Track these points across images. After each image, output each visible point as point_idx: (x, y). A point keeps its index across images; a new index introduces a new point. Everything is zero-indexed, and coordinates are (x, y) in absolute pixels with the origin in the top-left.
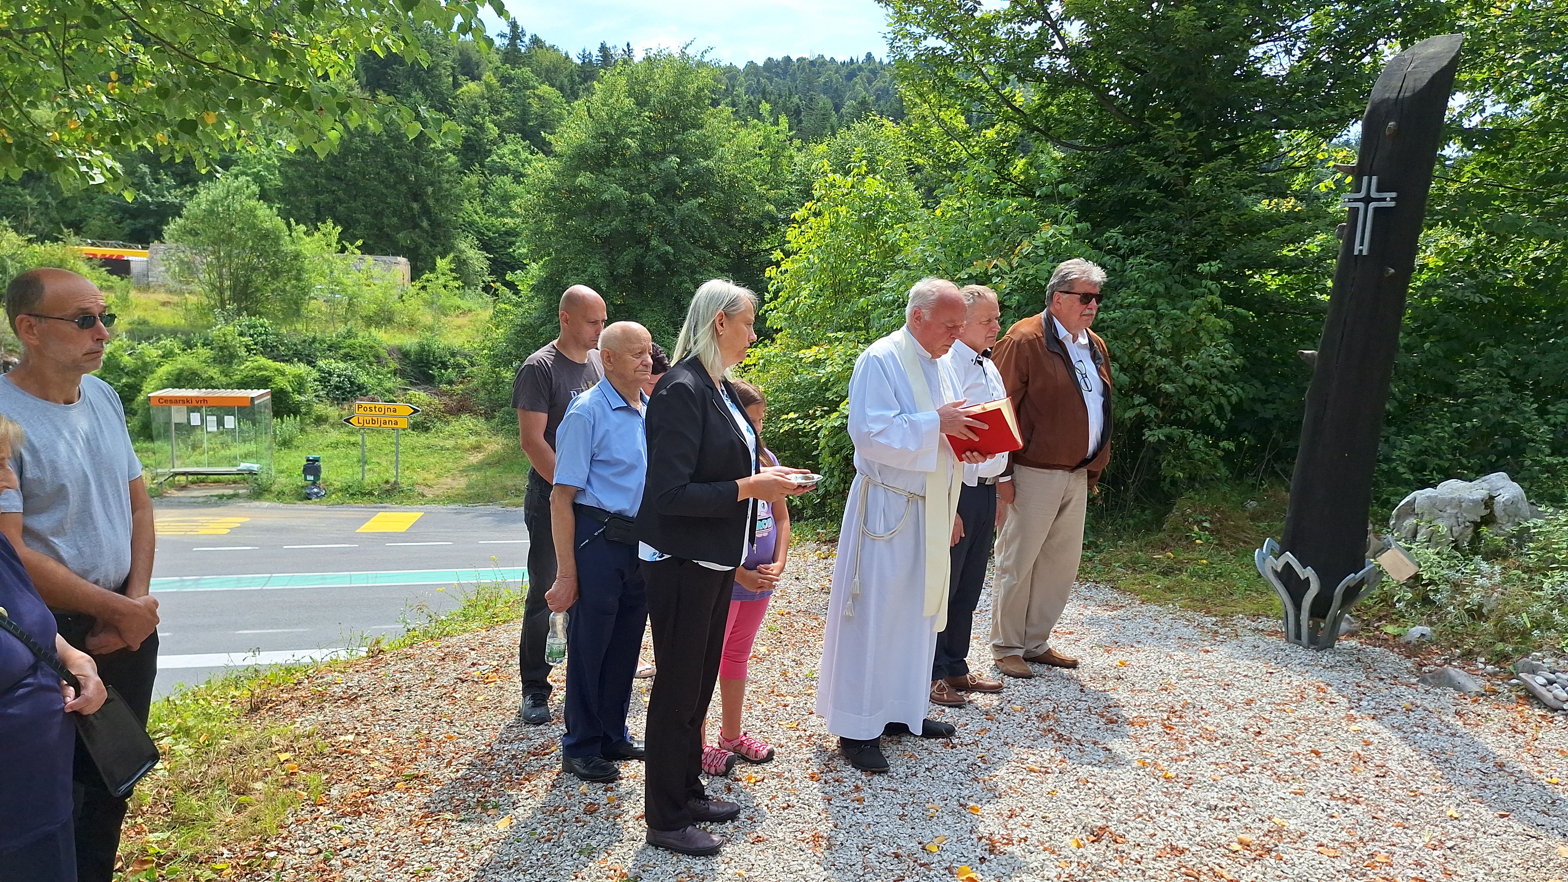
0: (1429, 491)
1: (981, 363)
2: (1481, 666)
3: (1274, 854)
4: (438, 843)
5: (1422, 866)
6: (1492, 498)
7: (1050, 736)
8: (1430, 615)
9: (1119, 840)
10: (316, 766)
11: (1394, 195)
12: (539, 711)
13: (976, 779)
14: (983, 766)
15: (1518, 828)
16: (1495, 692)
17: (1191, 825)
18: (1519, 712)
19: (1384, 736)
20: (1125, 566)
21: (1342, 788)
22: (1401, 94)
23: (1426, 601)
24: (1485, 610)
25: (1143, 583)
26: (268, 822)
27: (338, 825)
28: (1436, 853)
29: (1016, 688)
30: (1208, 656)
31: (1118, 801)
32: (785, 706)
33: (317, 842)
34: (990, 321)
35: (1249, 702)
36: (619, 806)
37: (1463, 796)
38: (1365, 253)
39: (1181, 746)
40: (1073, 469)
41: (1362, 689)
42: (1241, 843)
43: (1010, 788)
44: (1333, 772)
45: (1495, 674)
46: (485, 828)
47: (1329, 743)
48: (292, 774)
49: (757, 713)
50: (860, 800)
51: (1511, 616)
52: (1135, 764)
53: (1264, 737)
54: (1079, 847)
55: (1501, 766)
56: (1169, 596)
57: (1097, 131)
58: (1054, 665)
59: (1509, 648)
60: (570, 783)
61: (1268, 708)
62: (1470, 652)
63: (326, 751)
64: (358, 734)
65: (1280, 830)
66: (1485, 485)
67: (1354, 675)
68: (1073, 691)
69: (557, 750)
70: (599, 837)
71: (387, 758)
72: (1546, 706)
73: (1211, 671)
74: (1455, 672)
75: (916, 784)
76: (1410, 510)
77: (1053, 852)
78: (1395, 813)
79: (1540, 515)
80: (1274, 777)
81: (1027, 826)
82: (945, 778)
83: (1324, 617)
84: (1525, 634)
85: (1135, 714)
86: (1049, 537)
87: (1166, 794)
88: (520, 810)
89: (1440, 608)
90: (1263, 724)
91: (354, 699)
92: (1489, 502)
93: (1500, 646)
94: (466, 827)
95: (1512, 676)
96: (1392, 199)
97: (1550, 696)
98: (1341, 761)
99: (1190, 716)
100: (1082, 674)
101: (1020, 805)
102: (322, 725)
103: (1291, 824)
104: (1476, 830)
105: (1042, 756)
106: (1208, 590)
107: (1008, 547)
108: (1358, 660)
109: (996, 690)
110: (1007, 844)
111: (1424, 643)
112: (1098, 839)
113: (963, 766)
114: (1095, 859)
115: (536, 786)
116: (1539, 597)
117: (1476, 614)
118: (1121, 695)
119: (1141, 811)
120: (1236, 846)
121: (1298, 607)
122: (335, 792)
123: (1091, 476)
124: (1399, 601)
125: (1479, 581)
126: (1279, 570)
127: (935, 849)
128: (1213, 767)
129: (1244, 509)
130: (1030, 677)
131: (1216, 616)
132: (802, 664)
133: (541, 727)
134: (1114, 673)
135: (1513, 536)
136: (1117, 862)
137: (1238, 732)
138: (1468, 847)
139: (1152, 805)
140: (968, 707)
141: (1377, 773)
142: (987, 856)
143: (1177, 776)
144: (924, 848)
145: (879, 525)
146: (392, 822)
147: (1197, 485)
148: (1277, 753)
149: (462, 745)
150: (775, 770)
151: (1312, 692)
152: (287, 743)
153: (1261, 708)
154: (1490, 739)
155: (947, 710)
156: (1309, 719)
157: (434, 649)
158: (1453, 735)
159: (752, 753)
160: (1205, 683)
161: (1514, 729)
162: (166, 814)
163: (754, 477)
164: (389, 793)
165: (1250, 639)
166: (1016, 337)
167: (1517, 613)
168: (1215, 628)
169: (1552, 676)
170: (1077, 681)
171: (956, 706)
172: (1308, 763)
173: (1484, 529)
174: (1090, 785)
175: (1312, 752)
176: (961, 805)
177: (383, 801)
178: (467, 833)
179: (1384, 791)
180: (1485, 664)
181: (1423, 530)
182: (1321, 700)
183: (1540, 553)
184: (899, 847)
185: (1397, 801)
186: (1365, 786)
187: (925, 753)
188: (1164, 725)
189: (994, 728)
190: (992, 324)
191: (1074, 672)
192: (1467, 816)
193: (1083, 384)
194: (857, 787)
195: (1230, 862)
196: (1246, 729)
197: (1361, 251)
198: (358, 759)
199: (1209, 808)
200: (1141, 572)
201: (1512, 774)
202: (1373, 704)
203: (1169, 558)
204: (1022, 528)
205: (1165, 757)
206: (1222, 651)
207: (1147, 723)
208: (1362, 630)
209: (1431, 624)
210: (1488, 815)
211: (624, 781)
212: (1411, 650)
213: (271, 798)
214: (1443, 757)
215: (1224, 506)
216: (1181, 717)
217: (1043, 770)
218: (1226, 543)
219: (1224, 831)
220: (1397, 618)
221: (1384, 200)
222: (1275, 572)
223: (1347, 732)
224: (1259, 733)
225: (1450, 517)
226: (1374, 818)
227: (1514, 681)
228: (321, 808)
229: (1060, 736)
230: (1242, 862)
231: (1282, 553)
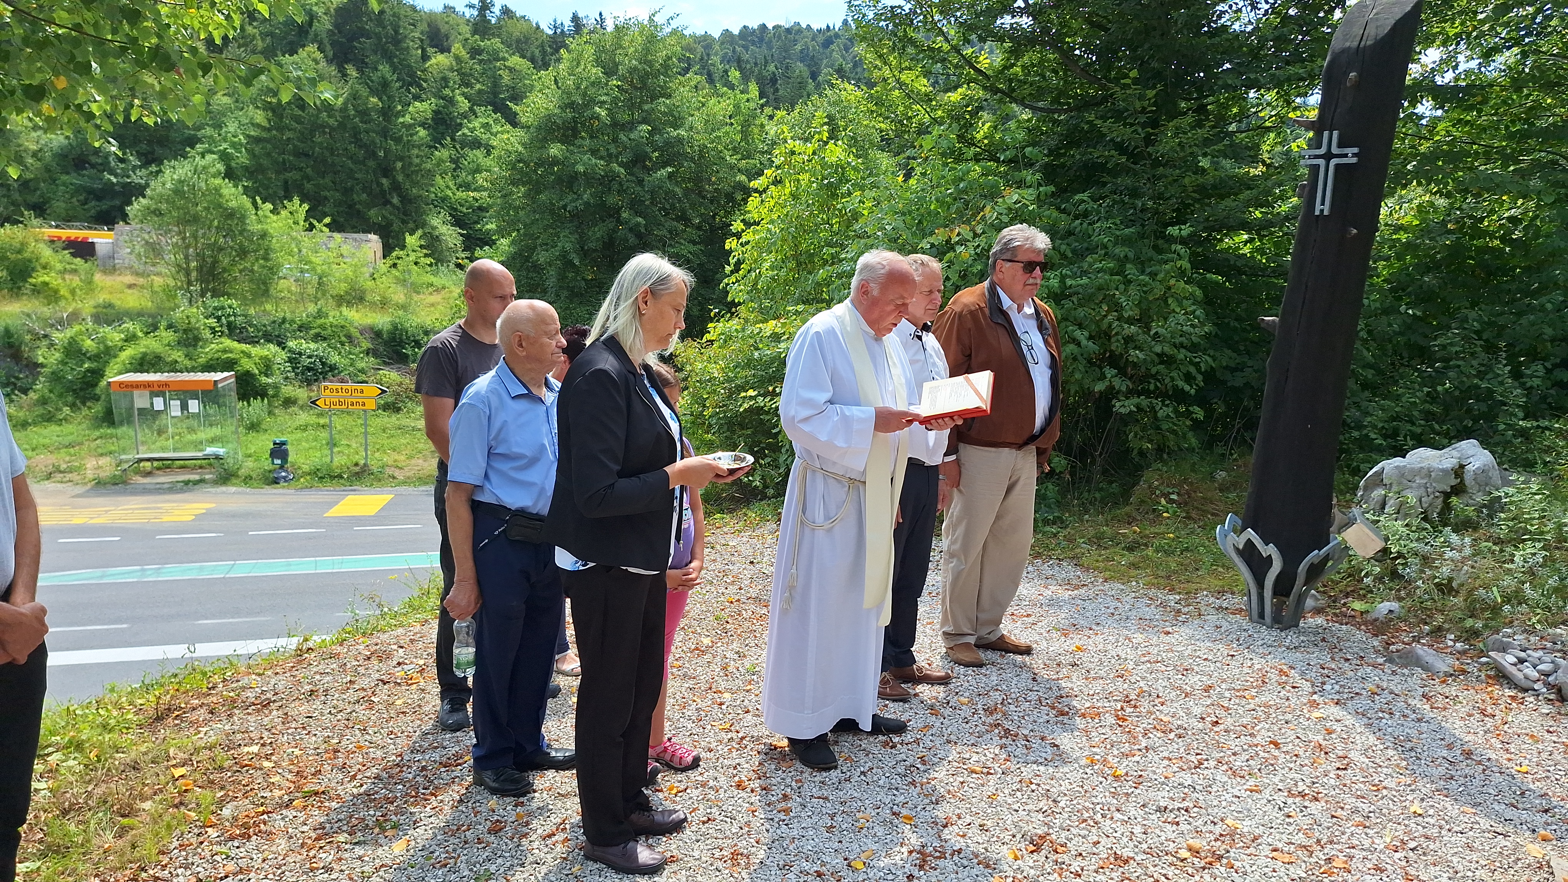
0: (1397, 461)
1: (920, 338)
2: (1450, 643)
3: (1224, 861)
4: (328, 869)
5: (1382, 871)
6: (1462, 467)
7: (997, 731)
8: (1399, 590)
9: (1060, 849)
10: (212, 782)
11: (1356, 150)
12: (457, 717)
13: (913, 783)
14: (922, 768)
15: (1485, 823)
16: (1464, 672)
17: (1138, 830)
18: (1488, 693)
19: (1347, 723)
20: (1090, 542)
21: (1300, 784)
22: (1363, 43)
23: (1394, 575)
24: (1454, 584)
25: (1107, 559)
26: (148, 849)
27: (224, 849)
28: (1397, 855)
29: (965, 678)
30: (1167, 638)
31: (1062, 804)
32: (721, 704)
33: (200, 869)
34: (931, 292)
35: (1208, 689)
36: (527, 824)
37: (1427, 788)
38: (1326, 213)
39: (1133, 739)
40: (1020, 447)
41: (1326, 671)
42: (1190, 849)
43: (949, 792)
44: (1292, 765)
45: (1464, 652)
46: (380, 851)
47: (1289, 733)
48: (186, 791)
49: (690, 713)
50: (787, 811)
51: (1482, 591)
52: (1083, 762)
53: (1222, 727)
54: (1016, 858)
55: (1468, 754)
56: (1133, 572)
57: (1062, 93)
58: (1007, 651)
59: (1479, 625)
60: (478, 798)
61: (1227, 694)
62: (1439, 629)
63: (226, 764)
64: (263, 745)
65: (1232, 834)
66: (1455, 453)
67: (1318, 656)
68: (1025, 679)
69: (469, 760)
70: (500, 861)
71: (290, 772)
72: (1516, 686)
73: (1170, 655)
74: (1422, 650)
75: (848, 790)
76: (1378, 481)
77: (987, 866)
78: (1355, 811)
79: (1510, 484)
80: (1229, 772)
81: (963, 836)
82: (881, 782)
83: (1288, 595)
84: (1496, 609)
85: (1088, 705)
86: (998, 517)
87: (1114, 795)
88: (420, 831)
89: (1409, 582)
90: (1221, 713)
91: (266, 704)
92: (1459, 471)
93: (1469, 623)
94: (359, 851)
95: (1482, 653)
96: (1354, 155)
97: (1520, 675)
98: (1301, 753)
99: (1145, 705)
100: (1035, 662)
101: (957, 811)
102: (228, 735)
103: (1245, 826)
104: (1441, 827)
105: (985, 755)
106: (1173, 566)
107: (954, 531)
108: (1323, 640)
109: (944, 681)
110: (940, 858)
111: (1391, 620)
112: (1038, 849)
113: (901, 769)
114: (1032, 872)
115: (442, 801)
116: (1510, 570)
117: (1446, 588)
118: (1073, 683)
119: (1086, 815)
120: (1184, 854)
121: (1260, 585)
122: (226, 812)
123: (1040, 452)
124: (1367, 575)
125: (1449, 554)
126: (1241, 547)
127: (860, 866)
128: (1166, 762)
129: (1212, 478)
130: (980, 665)
131: (1180, 593)
132: (745, 656)
133: (458, 734)
134: (1065, 660)
135: (1484, 506)
136: (1056, 875)
137: (1194, 722)
138: (1431, 847)
139: (1098, 808)
140: (914, 701)
141: (1338, 765)
142: (916, 873)
143: (1127, 774)
144: (849, 865)
145: (818, 513)
146: (282, 844)
147: (1165, 456)
148: (1233, 744)
149: (372, 755)
150: (700, 778)
151: (1274, 676)
152: (186, 756)
153: (1221, 696)
154: (1459, 723)
155: (891, 705)
156: (1270, 706)
157: (362, 647)
158: (1419, 720)
159: (676, 760)
160: (1164, 668)
161: (1483, 712)
162: (41, 841)
163: (679, 464)
164: (284, 812)
165: (1213, 618)
166: (957, 308)
167: (1487, 587)
168: (1178, 606)
169: (1523, 655)
170: (1030, 668)
171: (901, 701)
172: (1266, 755)
173: (1454, 500)
174: (1033, 787)
175: (1271, 742)
176: (894, 814)
177: (277, 822)
178: (360, 858)
179: (1345, 785)
180: (1455, 641)
181: (1392, 501)
182: (1283, 685)
183: (1511, 524)
184: (823, 864)
185: (1358, 797)
186: (1325, 780)
187: (861, 754)
188: (1117, 716)
189: (938, 724)
190: (933, 296)
191: (1027, 659)
192: (1431, 812)
193: (1029, 357)
194: (785, 796)
195: (1177, 872)
196: (1203, 719)
197: (1322, 211)
198: (259, 772)
199: (1158, 810)
200: (1106, 548)
201: (1479, 763)
202: (1337, 687)
203: (1135, 532)
204: (968, 511)
205: (1116, 752)
206: (1182, 633)
207: (1099, 714)
208: (1329, 606)
209: (1400, 599)
210: (1452, 809)
211: (536, 794)
212: (1379, 627)
213: (156, 819)
214: (1408, 745)
215: (1193, 477)
216: (1135, 707)
217: (985, 770)
218: (1194, 516)
219: (1173, 836)
220: (1365, 594)
221: (1346, 156)
222: (1237, 549)
223: (1309, 719)
224: (1217, 722)
225: (1419, 487)
226: (1333, 816)
227: (1484, 660)
228: (209, 830)
229: (1007, 731)
230: (1190, 871)
231: (1244, 529)
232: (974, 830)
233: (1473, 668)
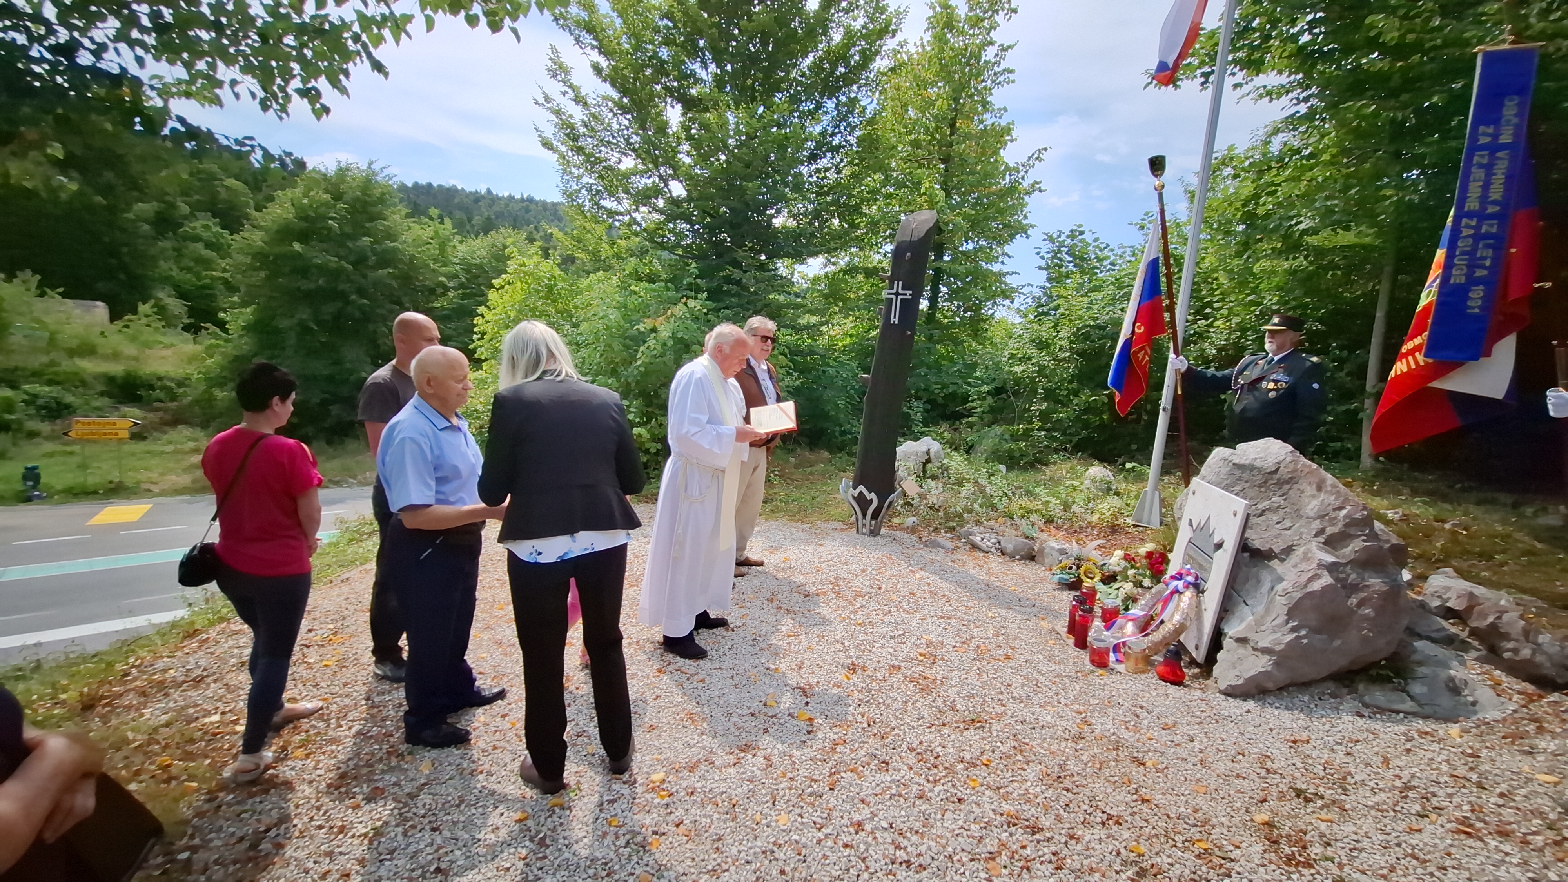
2: (945, 535)
6: (928, 449)
7: (783, 611)
9: (865, 669)
11: (912, 292)
13: (761, 649)
15: (1018, 616)
16: (959, 547)
17: (891, 650)
18: (975, 556)
19: (932, 579)
21: (938, 612)
24: (938, 506)
30: (823, 548)
35: (863, 571)
37: (986, 604)
38: (897, 323)
39: (852, 603)
40: (760, 447)
41: (905, 555)
42: (920, 655)
43: (785, 649)
44: (927, 603)
45: (953, 538)
47: (913, 587)
50: (702, 681)
51: (951, 509)
52: (839, 619)
54: (849, 679)
55: (988, 586)
58: (751, 566)
59: (955, 524)
61: (874, 572)
62: (936, 528)
63: (195, 736)
64: (223, 713)
65: (931, 643)
66: (924, 443)
67: (896, 547)
68: (771, 580)
72: (983, 551)
73: (832, 556)
74: (937, 540)
75: (729, 661)
77: (838, 687)
78: (969, 621)
80: (906, 612)
81: (812, 673)
83: (876, 520)
84: (960, 516)
85: (815, 589)
87: (866, 634)
90: (878, 583)
92: (928, 453)
93: (950, 524)
95: (962, 538)
96: (911, 294)
97: (983, 546)
98: (926, 597)
99: (842, 585)
101: (798, 660)
103: (933, 637)
105: (788, 626)
108: (894, 539)
110: (811, 688)
111: (916, 526)
112: (855, 672)
113: (749, 642)
114: (863, 685)
117: (935, 509)
118: (799, 579)
119: (862, 648)
120: (920, 658)
121: (865, 515)
124: (898, 505)
125: (932, 492)
126: (856, 495)
127: (773, 704)
131: (808, 524)
134: (785, 566)
135: (941, 468)
136: (875, 683)
137: (869, 589)
139: (864, 643)
141: (945, 600)
143: (863, 622)
144: (764, 705)
145: (695, 492)
148: (895, 597)
151: (885, 560)
153: (871, 574)
154: (974, 572)
156: (896, 576)
158: (958, 573)
161: (979, 565)
164: (289, 763)
165: (835, 534)
167: (953, 507)
168: (813, 530)
169: (981, 536)
172: (913, 600)
173: (929, 465)
175: (910, 594)
176: (767, 669)
179: (955, 609)
180: (946, 533)
182: (893, 564)
184: (749, 708)
185: (965, 614)
188: (834, 592)
189: (748, 613)
194: (693, 672)
197: (894, 321)
199: (892, 638)
201: (995, 589)
202: (915, 562)
206: (828, 544)
207: (825, 593)
209: (915, 516)
210: (1002, 612)
212: (913, 530)
214: (964, 585)
216: (839, 586)
219: (908, 650)
220: (899, 515)
221: (906, 294)
222: (854, 497)
223: (916, 579)
224: (880, 588)
225: (912, 460)
227: (964, 541)
230: (929, 666)
231: (858, 486)
232: (816, 669)
233: (960, 545)
